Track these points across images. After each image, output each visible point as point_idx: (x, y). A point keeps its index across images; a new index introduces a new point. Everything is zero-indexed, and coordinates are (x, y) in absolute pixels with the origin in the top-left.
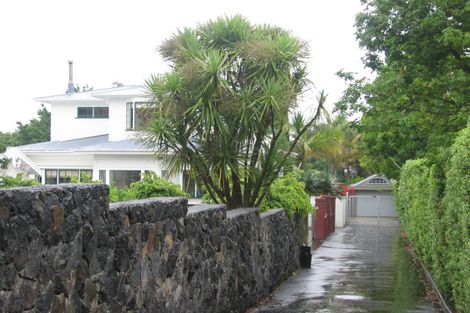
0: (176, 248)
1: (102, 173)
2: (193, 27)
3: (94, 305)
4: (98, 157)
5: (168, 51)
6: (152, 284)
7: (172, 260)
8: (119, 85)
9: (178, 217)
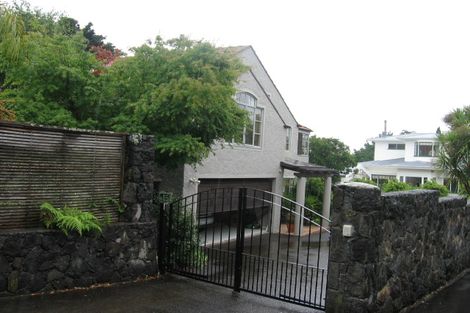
0: (462, 221)
1: (402, 178)
2: (462, 108)
3: (431, 246)
4: (400, 170)
5: (448, 120)
6: (451, 237)
7: (460, 226)
8: (407, 132)
9: (462, 206)
